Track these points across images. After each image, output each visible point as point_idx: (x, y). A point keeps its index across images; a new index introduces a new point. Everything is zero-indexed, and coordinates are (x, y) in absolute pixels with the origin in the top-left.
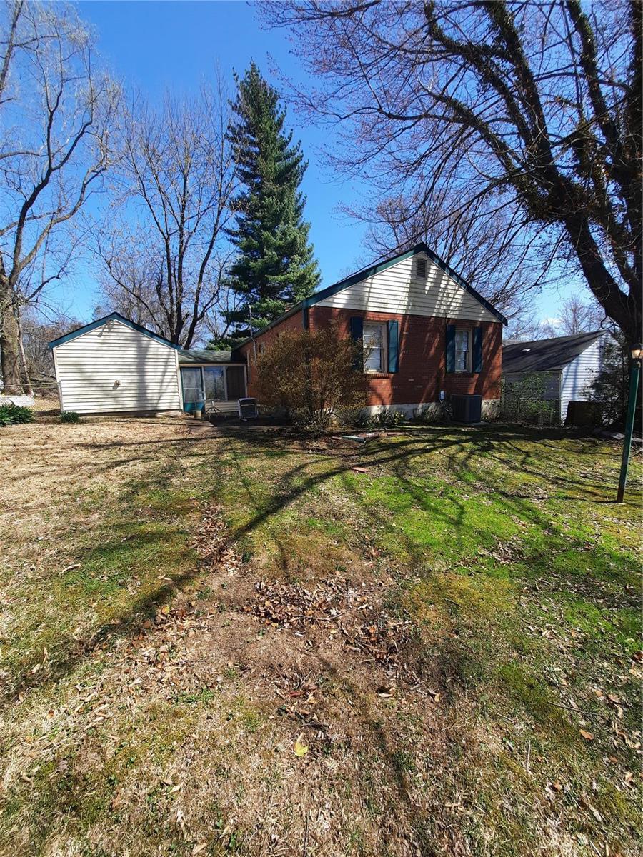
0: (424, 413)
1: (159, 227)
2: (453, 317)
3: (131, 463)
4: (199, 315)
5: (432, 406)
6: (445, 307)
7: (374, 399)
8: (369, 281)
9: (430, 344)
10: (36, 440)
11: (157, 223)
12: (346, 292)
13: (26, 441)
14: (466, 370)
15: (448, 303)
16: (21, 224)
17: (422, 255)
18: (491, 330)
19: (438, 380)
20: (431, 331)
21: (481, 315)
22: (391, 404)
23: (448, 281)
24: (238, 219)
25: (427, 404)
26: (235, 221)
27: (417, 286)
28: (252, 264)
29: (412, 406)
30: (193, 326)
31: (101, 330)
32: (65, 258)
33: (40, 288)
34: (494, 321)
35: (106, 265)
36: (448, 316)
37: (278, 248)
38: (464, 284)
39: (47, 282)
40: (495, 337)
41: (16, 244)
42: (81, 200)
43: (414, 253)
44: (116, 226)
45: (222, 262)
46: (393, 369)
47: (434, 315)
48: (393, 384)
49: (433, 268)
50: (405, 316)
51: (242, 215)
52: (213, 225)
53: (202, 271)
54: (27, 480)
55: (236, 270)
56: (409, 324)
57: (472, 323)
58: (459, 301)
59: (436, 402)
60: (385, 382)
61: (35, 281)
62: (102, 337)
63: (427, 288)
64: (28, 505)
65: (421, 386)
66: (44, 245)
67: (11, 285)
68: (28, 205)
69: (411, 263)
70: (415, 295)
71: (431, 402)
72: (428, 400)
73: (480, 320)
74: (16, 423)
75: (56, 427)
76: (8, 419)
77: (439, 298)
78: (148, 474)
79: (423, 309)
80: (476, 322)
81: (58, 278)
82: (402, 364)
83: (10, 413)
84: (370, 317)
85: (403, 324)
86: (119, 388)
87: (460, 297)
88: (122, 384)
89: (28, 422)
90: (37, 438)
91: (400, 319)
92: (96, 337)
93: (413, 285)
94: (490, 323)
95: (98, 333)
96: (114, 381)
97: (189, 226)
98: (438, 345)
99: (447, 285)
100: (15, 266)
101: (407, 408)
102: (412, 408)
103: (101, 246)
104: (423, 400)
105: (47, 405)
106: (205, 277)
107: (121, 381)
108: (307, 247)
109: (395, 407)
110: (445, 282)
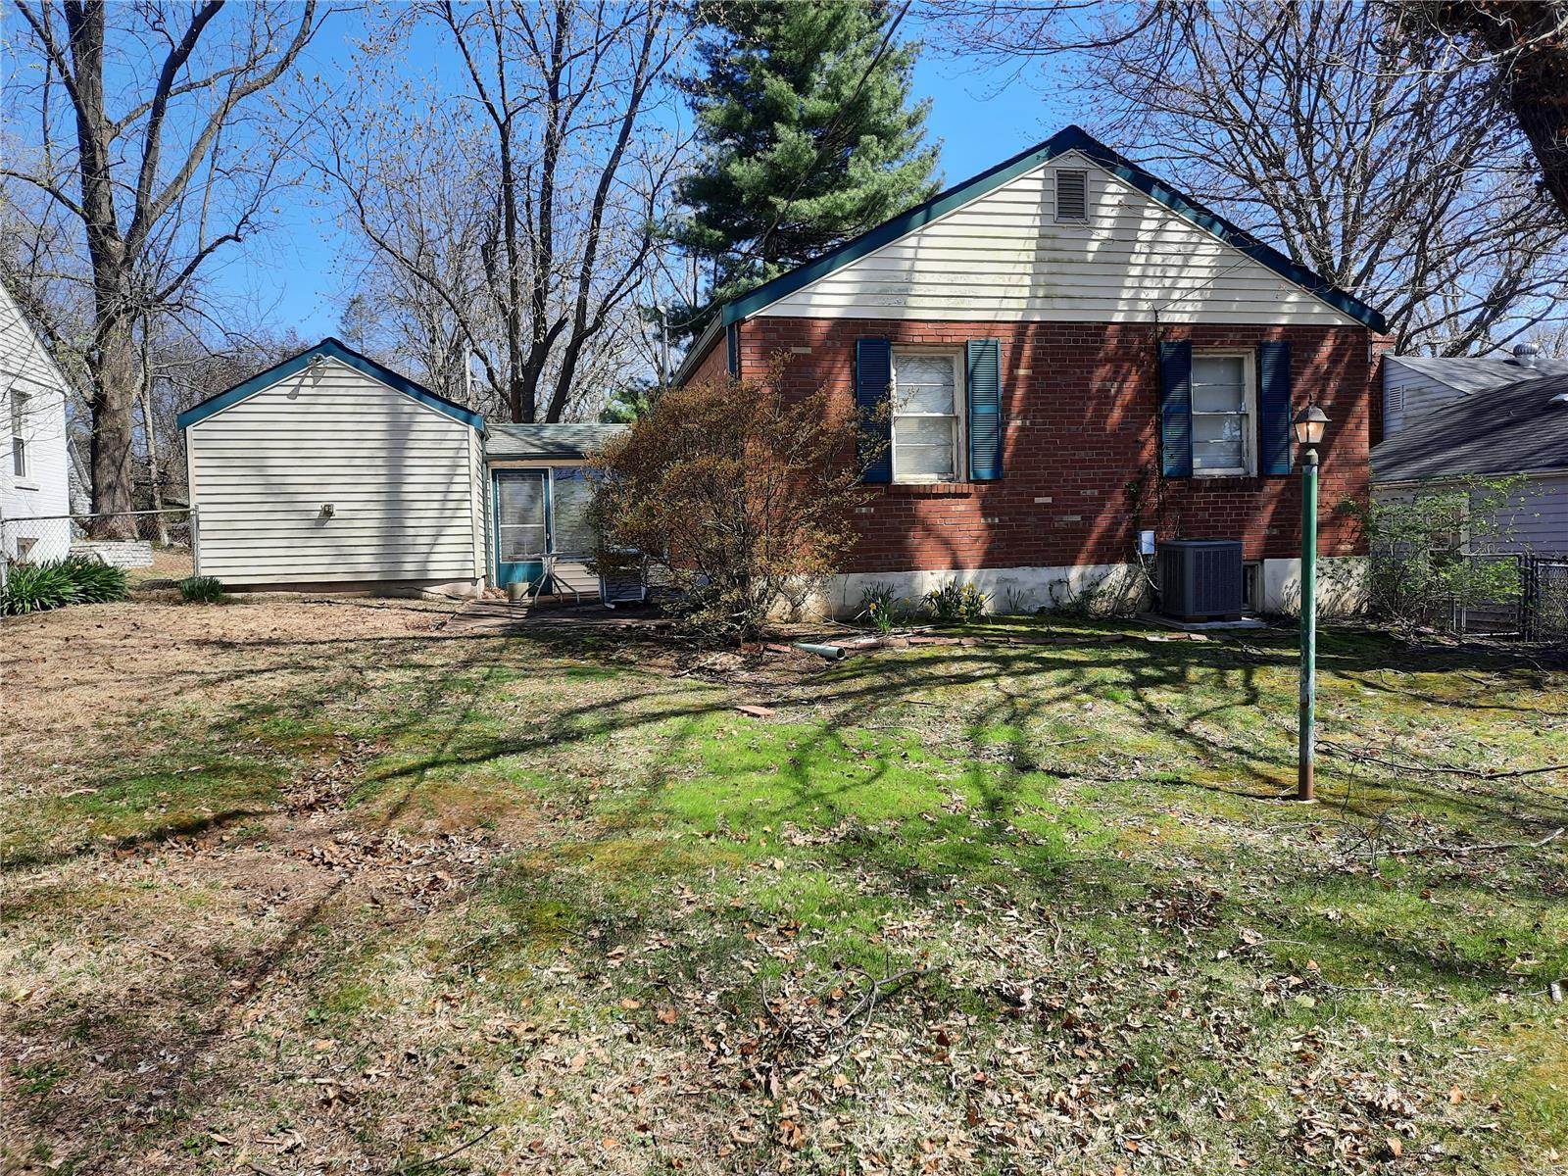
0: (1087, 596)
1: (484, 97)
2: (1185, 318)
3: (267, 675)
4: (589, 324)
5: (1119, 571)
6: (1154, 294)
7: (928, 549)
8: (912, 241)
9: (1105, 400)
10: (111, 631)
11: (480, 86)
12: (845, 276)
13: (94, 632)
14: (1239, 471)
15: (1168, 283)
16: (158, 109)
17: (1073, 161)
18: (1327, 348)
19: (1133, 498)
20: (1107, 360)
21: (1285, 308)
22: (981, 567)
23: (1163, 222)
24: (707, 50)
25: (1102, 568)
26: (698, 55)
27: (1058, 244)
28: (736, 169)
29: (1046, 575)
30: (572, 354)
31: (296, 381)
32: (254, 187)
33: (189, 270)
34: (1339, 323)
35: (352, 202)
36: (1165, 319)
37: (810, 122)
38: (1219, 227)
39: (210, 250)
40: (1340, 369)
41: (145, 158)
42: (304, 32)
43: (1050, 156)
44: (379, 99)
45: (659, 169)
46: (985, 473)
47: (1119, 318)
48: (986, 511)
49: (1112, 194)
50: (1021, 326)
51: (713, 35)
52: (632, 72)
53: (599, 202)
54: (66, 692)
55: (695, 191)
56: (1035, 348)
57: (1253, 335)
58: (1205, 273)
59: (1129, 561)
60: (960, 506)
61: (182, 250)
62: (299, 399)
63: (1094, 246)
64: (57, 726)
65: (1078, 518)
66: (208, 156)
67: (128, 261)
68: (176, 60)
69: (1038, 185)
70: (1055, 267)
71: (1113, 561)
72: (1106, 555)
73: (1284, 321)
74: (88, 602)
75: (164, 610)
76: (71, 590)
77: (1136, 271)
78: (290, 693)
79: (1077, 303)
80: (1264, 329)
81: (237, 239)
82: (1014, 455)
83: (76, 578)
84: (916, 335)
85: (1017, 350)
86: (329, 524)
87: (1206, 261)
88: (337, 515)
89: (113, 599)
90: (116, 628)
91: (1006, 339)
92: (285, 400)
93: (1048, 243)
94: (1319, 332)
95: (288, 390)
96: (319, 507)
97: (573, 78)
98: (1134, 401)
99: (1160, 230)
100: (140, 211)
101: (1032, 581)
102: (1046, 580)
103: (342, 153)
104: (1083, 556)
105: (176, 569)
106: (607, 215)
107: (337, 506)
108: (907, 109)
109: (993, 574)
110: (1154, 225)
